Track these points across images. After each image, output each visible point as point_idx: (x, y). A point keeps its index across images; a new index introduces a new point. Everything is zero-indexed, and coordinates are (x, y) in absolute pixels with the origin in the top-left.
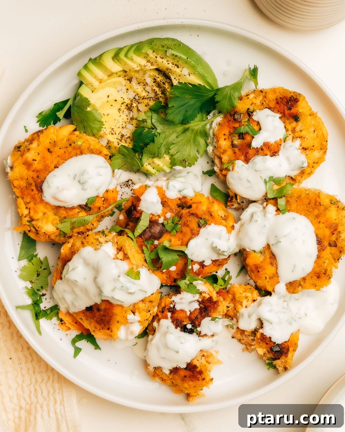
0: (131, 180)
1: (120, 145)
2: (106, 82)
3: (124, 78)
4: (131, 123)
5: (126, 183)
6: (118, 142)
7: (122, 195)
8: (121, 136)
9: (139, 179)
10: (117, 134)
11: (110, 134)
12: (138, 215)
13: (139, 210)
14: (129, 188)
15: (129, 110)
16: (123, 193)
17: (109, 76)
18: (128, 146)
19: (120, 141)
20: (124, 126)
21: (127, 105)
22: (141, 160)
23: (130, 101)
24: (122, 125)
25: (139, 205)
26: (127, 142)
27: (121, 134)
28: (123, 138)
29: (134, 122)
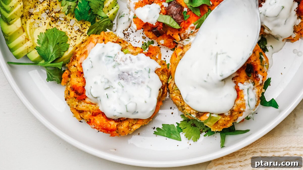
0: (124, 31)
1: (86, 34)
2: (29, 35)
3: (28, 19)
4: (69, 21)
5: (125, 36)
6: (84, 35)
7: (136, 41)
8: (79, 32)
9: (124, 23)
10: (76, 35)
11: (75, 42)
12: (161, 25)
13: (156, 25)
14: (130, 34)
15: (57, 21)
16: (134, 40)
17: (24, 31)
18: (89, 27)
19: (83, 33)
20: (70, 28)
21: (53, 21)
22: (103, 18)
23: (49, 18)
24: (69, 29)
25: (152, 24)
26: (85, 28)
27: (77, 32)
28: (81, 30)
29: (68, 17)
